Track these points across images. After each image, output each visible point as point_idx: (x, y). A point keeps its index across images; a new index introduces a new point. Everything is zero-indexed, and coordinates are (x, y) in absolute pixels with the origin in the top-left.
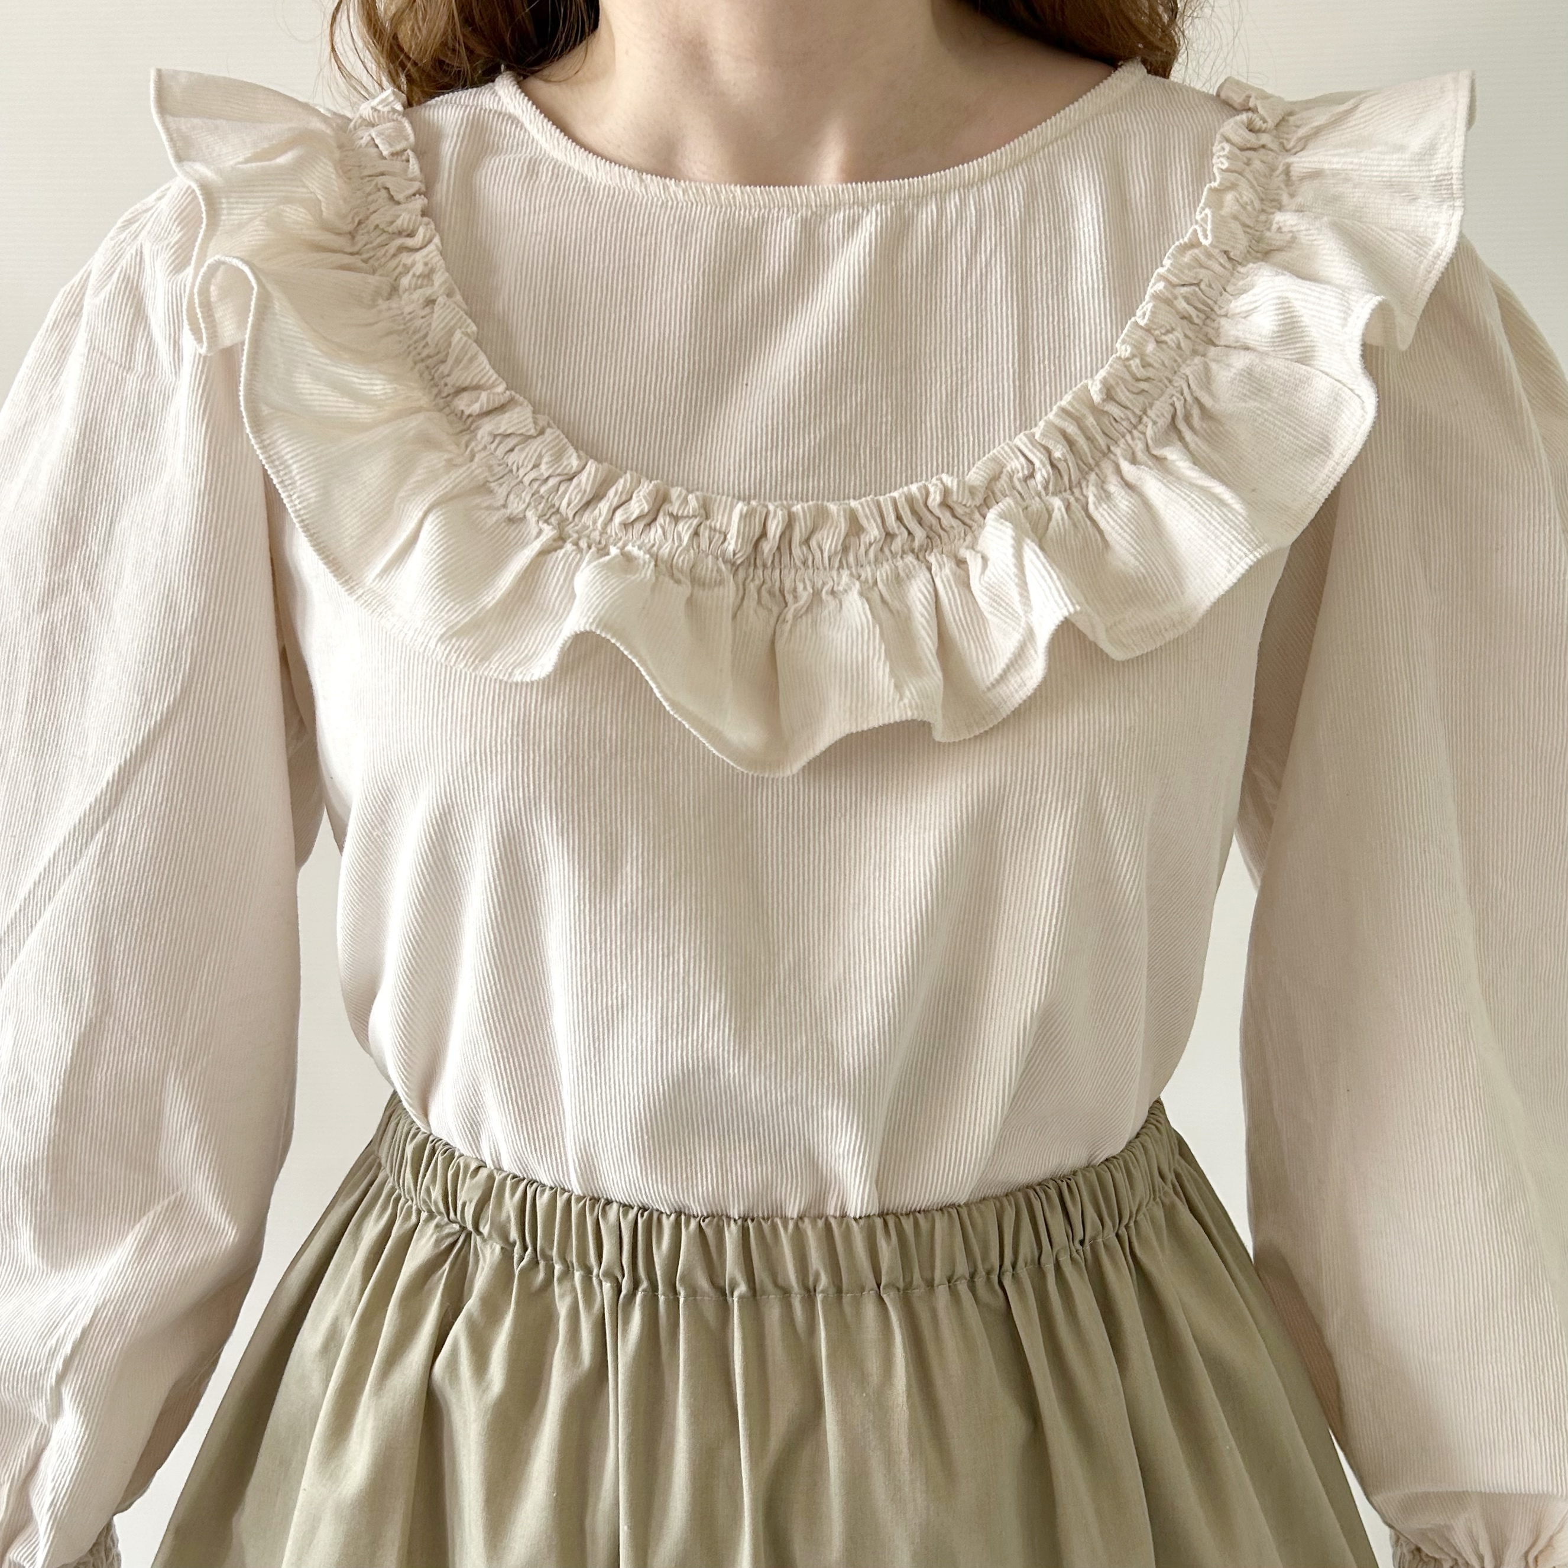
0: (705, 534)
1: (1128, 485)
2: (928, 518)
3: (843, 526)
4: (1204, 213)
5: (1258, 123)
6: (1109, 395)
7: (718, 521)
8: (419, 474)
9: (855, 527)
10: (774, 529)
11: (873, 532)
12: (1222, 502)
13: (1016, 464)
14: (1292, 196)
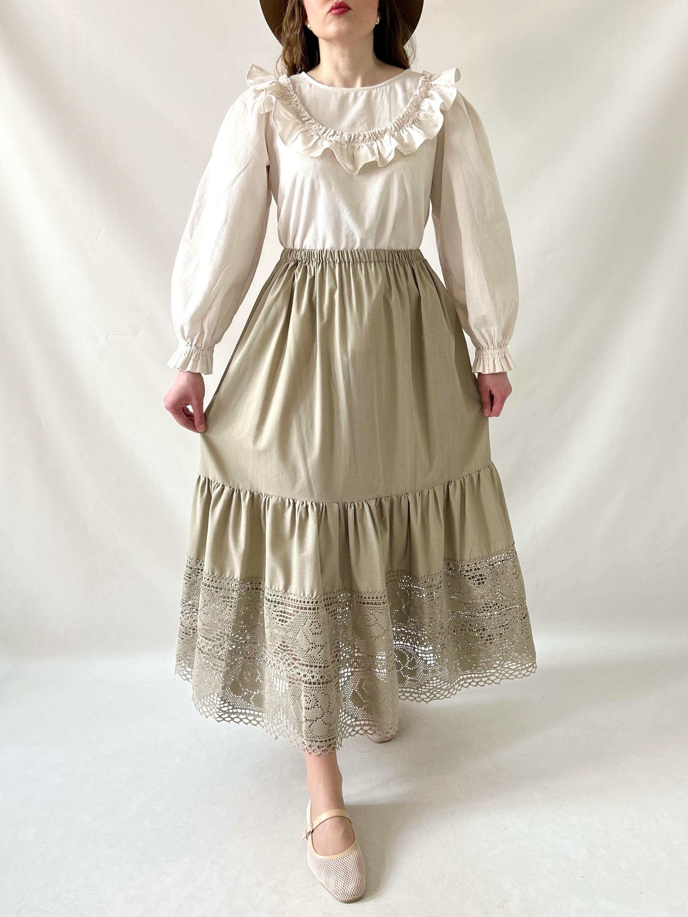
0: (342, 138)
1: (407, 131)
2: (376, 135)
3: (363, 136)
4: (418, 91)
5: (426, 77)
6: (403, 117)
7: (344, 135)
8: (297, 128)
9: (365, 136)
10: (353, 137)
11: (368, 137)
12: (420, 132)
13: (390, 128)
14: (432, 88)
